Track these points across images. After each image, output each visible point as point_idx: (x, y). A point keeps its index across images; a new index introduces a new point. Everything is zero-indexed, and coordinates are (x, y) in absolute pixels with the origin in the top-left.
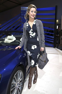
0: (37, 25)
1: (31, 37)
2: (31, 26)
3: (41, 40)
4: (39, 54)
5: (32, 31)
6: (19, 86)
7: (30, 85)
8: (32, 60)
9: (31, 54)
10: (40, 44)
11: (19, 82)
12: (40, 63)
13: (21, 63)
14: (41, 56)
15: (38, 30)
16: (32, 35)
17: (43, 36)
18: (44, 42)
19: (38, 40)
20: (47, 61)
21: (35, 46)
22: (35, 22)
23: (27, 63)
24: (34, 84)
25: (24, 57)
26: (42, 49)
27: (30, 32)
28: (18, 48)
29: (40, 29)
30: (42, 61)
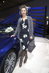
0: (28, 20)
1: (23, 28)
2: (24, 21)
3: (31, 31)
4: (29, 42)
5: (24, 24)
6: (12, 64)
7: (21, 64)
8: (23, 46)
9: (23, 41)
10: (30, 34)
11: (12, 61)
12: (29, 48)
13: (14, 47)
14: (31, 43)
15: (29, 24)
16: (24, 27)
17: (33, 28)
18: (33, 33)
19: (28, 31)
20: (34, 46)
21: (26, 35)
22: (27, 18)
23: (20, 47)
24: (24, 63)
25: (17, 43)
26: (31, 37)
27: (23, 25)
28: (13, 36)
29: (30, 23)
30: (31, 46)
